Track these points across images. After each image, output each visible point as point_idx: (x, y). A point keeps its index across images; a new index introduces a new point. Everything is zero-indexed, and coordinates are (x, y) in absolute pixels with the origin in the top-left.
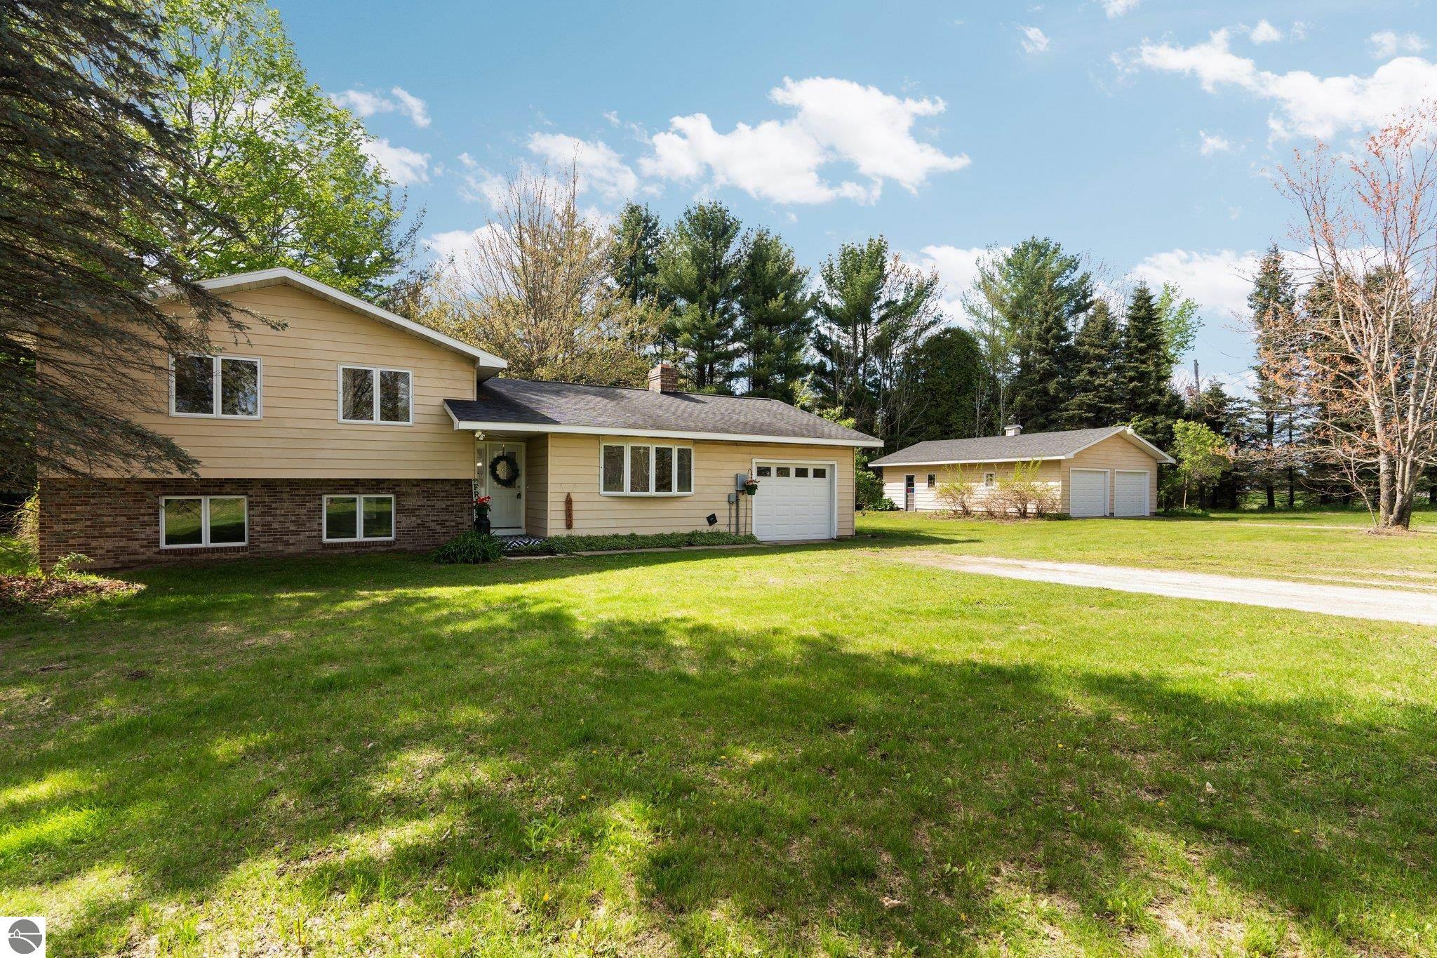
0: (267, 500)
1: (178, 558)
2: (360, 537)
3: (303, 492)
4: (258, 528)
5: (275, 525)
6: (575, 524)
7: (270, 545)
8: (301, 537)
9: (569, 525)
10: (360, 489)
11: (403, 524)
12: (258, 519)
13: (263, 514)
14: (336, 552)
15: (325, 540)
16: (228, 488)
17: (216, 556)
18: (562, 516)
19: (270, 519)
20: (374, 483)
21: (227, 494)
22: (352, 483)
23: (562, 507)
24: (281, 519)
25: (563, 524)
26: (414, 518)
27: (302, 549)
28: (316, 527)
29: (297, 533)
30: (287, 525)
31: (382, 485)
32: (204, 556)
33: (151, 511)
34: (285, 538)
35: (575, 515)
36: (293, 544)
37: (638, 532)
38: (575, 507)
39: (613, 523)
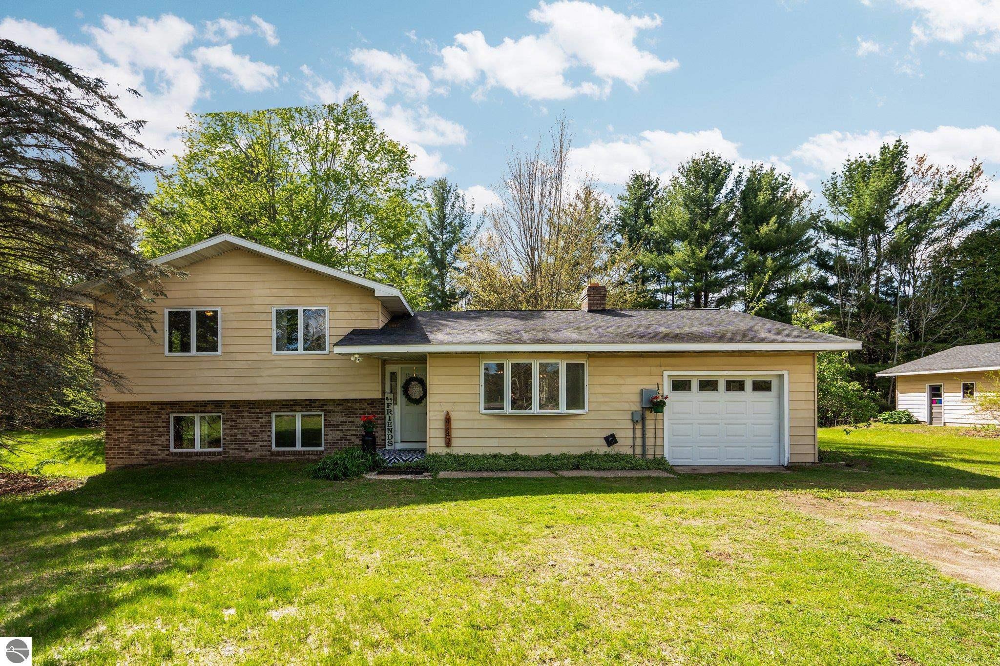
0: (234, 417)
1: (179, 459)
2: (299, 447)
3: (257, 411)
4: (228, 438)
5: (239, 436)
6: (455, 442)
7: (236, 451)
8: (256, 445)
9: (448, 444)
10: (297, 408)
11: (330, 438)
12: (228, 431)
13: (232, 427)
14: (280, 458)
15: (274, 448)
16: (209, 408)
17: (202, 458)
18: (441, 434)
19: (236, 431)
20: (307, 403)
21: (209, 412)
22: (292, 403)
23: (441, 425)
24: (243, 431)
25: (442, 442)
26: (338, 432)
27: (257, 455)
28: (266, 438)
29: (253, 443)
30: (247, 436)
31: (313, 405)
32: (195, 458)
33: (164, 424)
34: (246, 446)
35: (454, 434)
36: (251, 451)
37: (522, 452)
38: (454, 425)
39: (494, 442)
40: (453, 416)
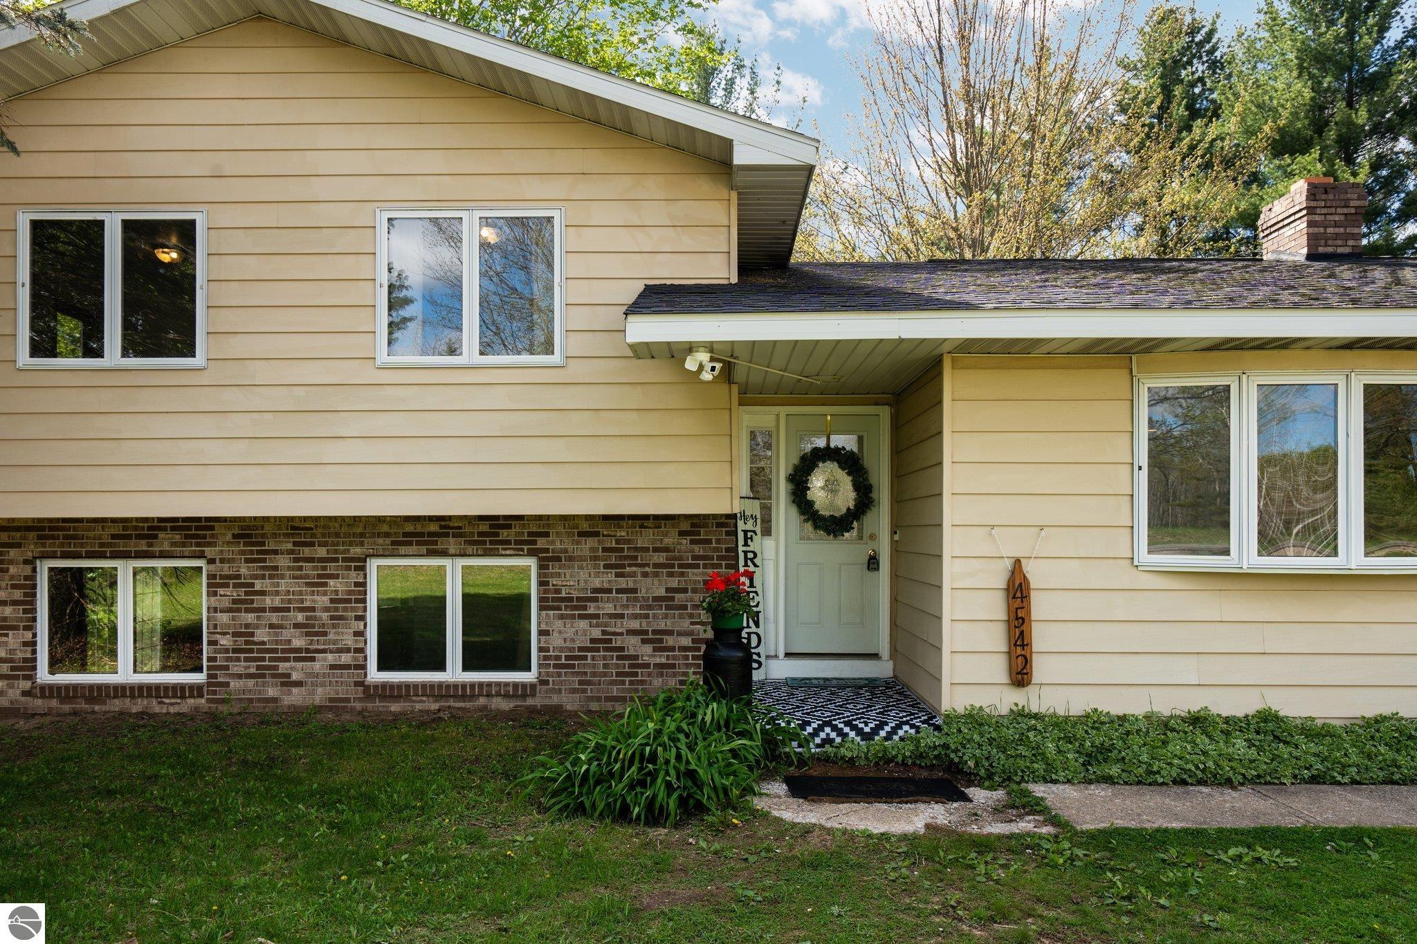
0: (243, 571)
1: (67, 708)
2: (454, 672)
3: (322, 552)
4: (225, 641)
5: (262, 635)
6: (1042, 669)
7: (251, 683)
8: (317, 666)
9: (1020, 675)
10: (452, 544)
11: (556, 641)
12: (224, 618)
13: (236, 606)
14: (395, 707)
15: (375, 675)
16: (165, 541)
17: (138, 706)
18: (996, 639)
19: (250, 618)
20: (484, 527)
21: (163, 555)
22: (434, 527)
23: (996, 608)
24: (274, 618)
25: (998, 669)
26: (583, 624)
27: (320, 695)
28: (349, 641)
29: (307, 655)
30: (286, 634)
31: (504, 534)
32: (116, 705)
33: (18, 595)
34: (283, 667)
35: (1041, 637)
36: (299, 684)
37: (1292, 707)
38: (1040, 607)
39: (1187, 671)
40: (1035, 574)
